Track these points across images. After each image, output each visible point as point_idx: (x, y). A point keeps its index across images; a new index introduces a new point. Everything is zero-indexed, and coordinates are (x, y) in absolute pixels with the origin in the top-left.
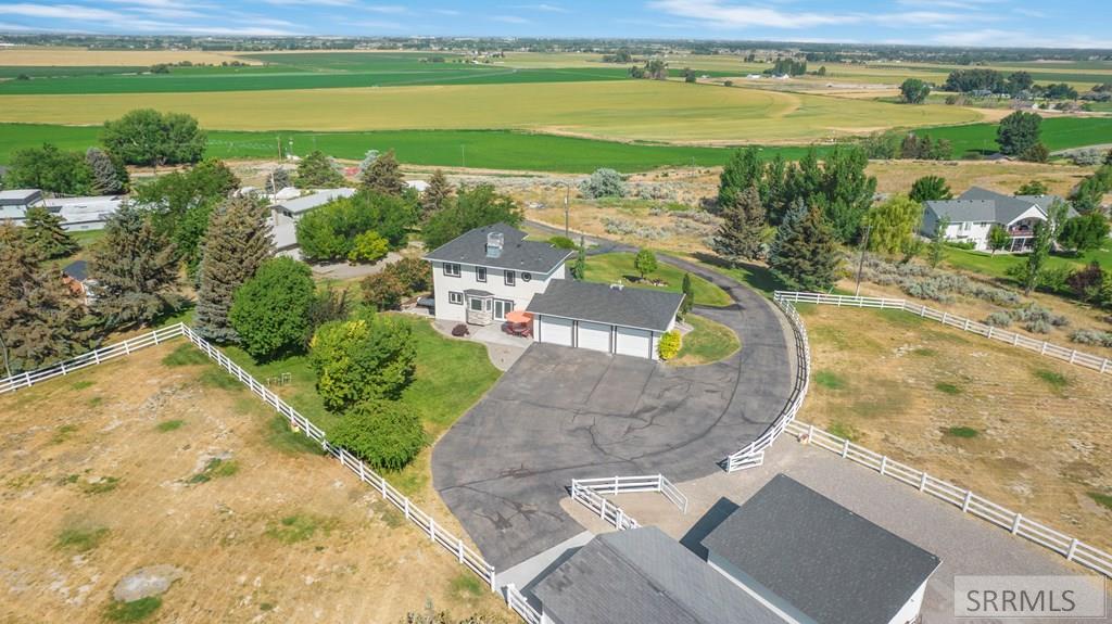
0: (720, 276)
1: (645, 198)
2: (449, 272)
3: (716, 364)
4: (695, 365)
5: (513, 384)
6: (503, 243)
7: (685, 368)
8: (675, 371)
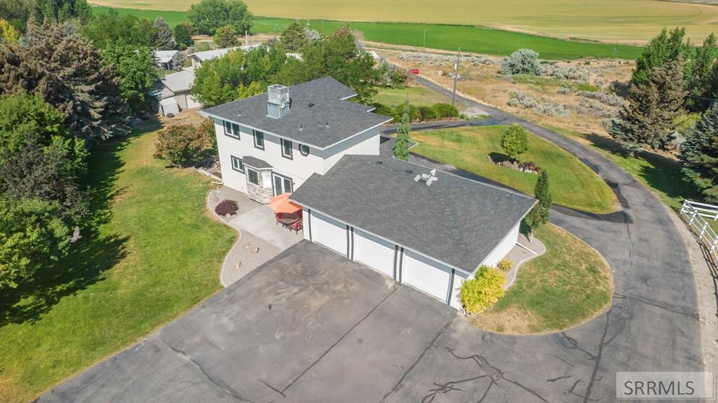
0: (612, 166)
1: (559, 78)
2: (230, 132)
3: (556, 335)
4: (518, 334)
5: (215, 315)
6: (288, 100)
7: (499, 337)
8: (480, 341)
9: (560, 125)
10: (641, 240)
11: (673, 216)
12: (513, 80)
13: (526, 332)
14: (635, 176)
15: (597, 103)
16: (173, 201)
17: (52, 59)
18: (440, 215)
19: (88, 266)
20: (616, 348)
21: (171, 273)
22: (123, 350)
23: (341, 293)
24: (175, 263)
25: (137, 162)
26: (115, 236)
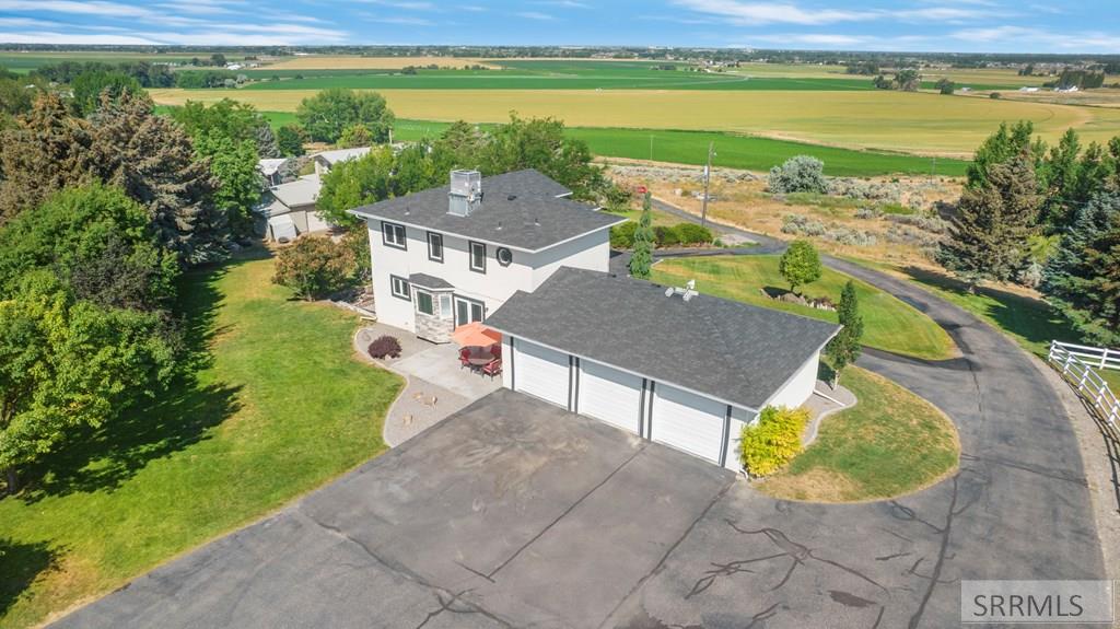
0: (943, 304)
1: (855, 197)
2: (391, 239)
3: (884, 503)
4: (828, 502)
5: (379, 483)
6: (479, 190)
7: (800, 506)
8: (772, 510)
9: (863, 256)
10: (994, 391)
11: (1039, 363)
12: (787, 201)
13: (839, 500)
14: (979, 315)
15: (914, 230)
16: (302, 340)
18: (705, 338)
19: (184, 422)
20: (972, 519)
21: (309, 429)
22: (246, 526)
23: (564, 453)
24: (314, 417)
25: (243, 294)
26: (221, 385)
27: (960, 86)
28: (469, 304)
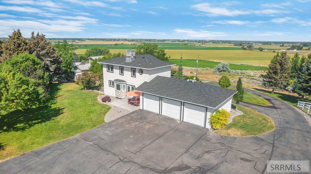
0: (266, 95)
1: (238, 73)
2: (109, 70)
3: (254, 137)
4: (237, 136)
5: (103, 131)
6: (134, 55)
7: (228, 137)
8: (220, 138)
10: (283, 113)
11: (295, 107)
12: (219, 74)
13: (240, 136)
15: (255, 81)
16: (83, 98)
17: (38, 47)
18: (199, 91)
19: (47, 116)
20: (280, 141)
21: (83, 118)
22: (62, 140)
23: (157, 124)
24: (85, 115)
26: (58, 108)
27: (265, 49)
28: (131, 87)
